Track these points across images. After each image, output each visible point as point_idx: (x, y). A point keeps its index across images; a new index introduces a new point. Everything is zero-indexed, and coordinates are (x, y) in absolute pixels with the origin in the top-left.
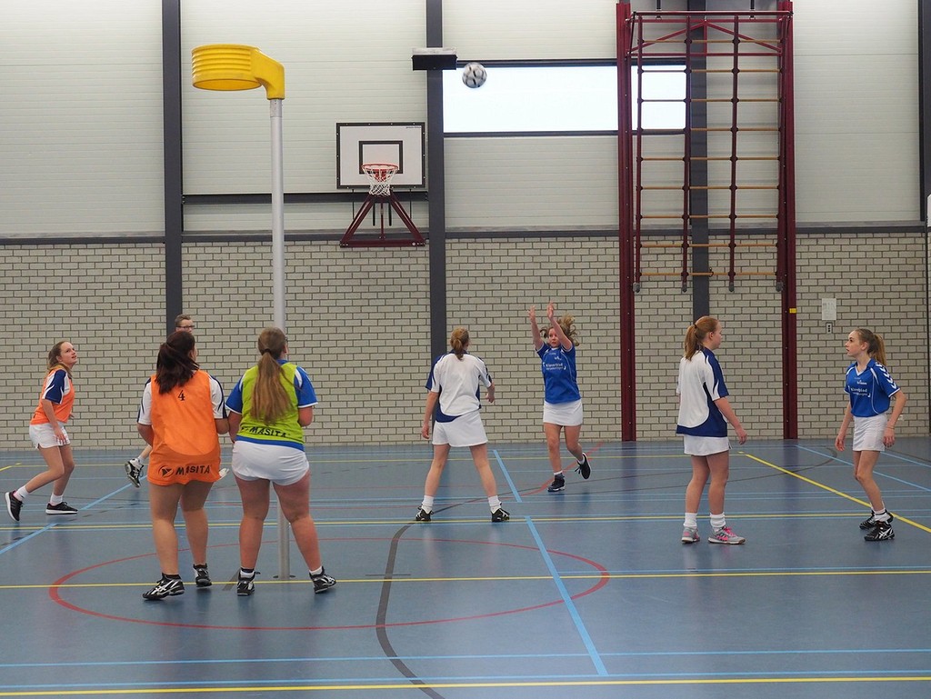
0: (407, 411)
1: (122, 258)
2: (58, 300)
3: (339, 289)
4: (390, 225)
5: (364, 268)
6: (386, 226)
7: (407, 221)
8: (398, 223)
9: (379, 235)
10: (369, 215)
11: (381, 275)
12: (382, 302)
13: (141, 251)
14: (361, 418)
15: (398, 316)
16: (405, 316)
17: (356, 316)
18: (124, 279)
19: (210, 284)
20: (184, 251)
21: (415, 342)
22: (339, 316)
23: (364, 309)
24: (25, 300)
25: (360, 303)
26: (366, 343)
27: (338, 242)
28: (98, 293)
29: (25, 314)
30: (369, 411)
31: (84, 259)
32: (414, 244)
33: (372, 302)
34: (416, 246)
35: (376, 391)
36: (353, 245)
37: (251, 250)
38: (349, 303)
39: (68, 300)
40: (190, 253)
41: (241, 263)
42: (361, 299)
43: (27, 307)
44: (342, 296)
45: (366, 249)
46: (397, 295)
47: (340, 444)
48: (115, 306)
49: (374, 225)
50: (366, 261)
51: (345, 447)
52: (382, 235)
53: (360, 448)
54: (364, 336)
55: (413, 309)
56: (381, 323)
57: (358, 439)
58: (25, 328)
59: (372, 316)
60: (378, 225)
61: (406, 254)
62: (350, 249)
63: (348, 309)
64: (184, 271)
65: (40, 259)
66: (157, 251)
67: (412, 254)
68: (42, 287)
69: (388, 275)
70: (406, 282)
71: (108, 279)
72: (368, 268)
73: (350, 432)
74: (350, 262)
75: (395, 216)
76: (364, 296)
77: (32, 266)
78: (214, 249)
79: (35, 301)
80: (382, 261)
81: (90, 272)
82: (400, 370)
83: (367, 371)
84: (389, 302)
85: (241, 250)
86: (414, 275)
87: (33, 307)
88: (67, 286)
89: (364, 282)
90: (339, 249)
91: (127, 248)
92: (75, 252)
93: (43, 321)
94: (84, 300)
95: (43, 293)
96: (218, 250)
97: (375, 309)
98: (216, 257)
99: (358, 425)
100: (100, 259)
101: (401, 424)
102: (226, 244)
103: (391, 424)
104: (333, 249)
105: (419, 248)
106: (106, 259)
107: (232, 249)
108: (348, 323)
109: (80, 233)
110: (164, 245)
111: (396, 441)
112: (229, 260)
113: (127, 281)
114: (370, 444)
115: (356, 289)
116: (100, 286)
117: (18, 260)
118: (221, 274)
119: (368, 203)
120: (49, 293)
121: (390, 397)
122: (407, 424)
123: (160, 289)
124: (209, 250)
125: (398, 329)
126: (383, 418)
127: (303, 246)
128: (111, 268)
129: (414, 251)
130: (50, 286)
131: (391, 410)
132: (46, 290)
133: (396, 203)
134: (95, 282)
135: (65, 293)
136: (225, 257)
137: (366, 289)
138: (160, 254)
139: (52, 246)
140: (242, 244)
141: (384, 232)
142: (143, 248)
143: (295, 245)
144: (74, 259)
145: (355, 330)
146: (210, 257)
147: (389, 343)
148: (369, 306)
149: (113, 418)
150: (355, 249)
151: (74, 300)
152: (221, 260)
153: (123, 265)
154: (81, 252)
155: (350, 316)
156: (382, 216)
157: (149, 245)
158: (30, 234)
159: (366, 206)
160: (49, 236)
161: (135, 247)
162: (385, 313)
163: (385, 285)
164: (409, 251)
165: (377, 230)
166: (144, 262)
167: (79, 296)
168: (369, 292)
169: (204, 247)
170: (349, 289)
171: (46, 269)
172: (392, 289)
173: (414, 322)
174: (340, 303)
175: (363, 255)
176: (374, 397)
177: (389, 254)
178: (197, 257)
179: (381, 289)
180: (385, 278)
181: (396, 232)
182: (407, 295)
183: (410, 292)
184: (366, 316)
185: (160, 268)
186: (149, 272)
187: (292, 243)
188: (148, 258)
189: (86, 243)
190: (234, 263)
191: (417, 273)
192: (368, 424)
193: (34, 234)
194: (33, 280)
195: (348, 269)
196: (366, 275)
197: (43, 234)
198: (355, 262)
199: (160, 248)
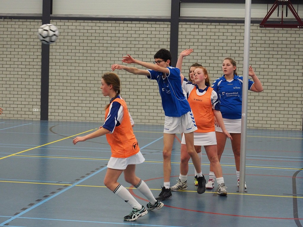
0: (290, 113)
1: (149, 29)
2: (117, 49)
3: (258, 49)
4: (287, 16)
5: (271, 39)
6: (284, 17)
7: (295, 14)
8: (291, 16)
9: (280, 22)
10: (276, 11)
11: (280, 42)
12: (280, 56)
13: (158, 26)
14: (265, 115)
15: (288, 64)
16: (291, 64)
17: (266, 63)
18: (149, 39)
19: (192, 44)
20: (180, 26)
21: (296, 78)
22: (257, 63)
23: (270, 60)
24: (101, 48)
25: (268, 56)
26: (270, 77)
27: (259, 25)
28: (136, 46)
29: (101, 55)
30: (270, 112)
31: (130, 29)
32: (298, 27)
33: (275, 56)
34: (299, 28)
35: (274, 102)
36: (266, 26)
37: (214, 27)
38: (263, 56)
39: (121, 49)
40: (183, 28)
41: (208, 34)
42: (269, 54)
43: (101, 52)
44: (259, 52)
45: (273, 28)
46: (288, 53)
47: (254, 128)
48: (144, 53)
49: (278, 16)
50: (272, 35)
51: (257, 129)
52: (282, 21)
53: (264, 130)
54: (270, 74)
55: (296, 60)
56: (279, 67)
57: (264, 126)
58: (100, 62)
59: (274, 63)
60: (280, 17)
61: (294, 32)
62: (264, 28)
63: (262, 59)
64: (179, 37)
65: (109, 28)
66: (166, 26)
67: (297, 32)
68: (109, 42)
69: (284, 42)
70: (293, 46)
71: (142, 39)
72: (274, 39)
73: (260, 122)
74: (264, 35)
75: (290, 12)
76: (271, 53)
77: (105, 31)
78: (195, 26)
79: (105, 48)
80: (281, 35)
81: (133, 36)
82: (287, 92)
83: (270, 91)
84: (284, 56)
85: (209, 27)
86: (298, 43)
87: (105, 52)
88: (121, 42)
89: (271, 46)
90: (259, 28)
91: (152, 24)
92: (126, 25)
93: (109, 59)
94: (129, 49)
95: (109, 45)
96: (197, 26)
97: (276, 60)
98: (196, 30)
99: (264, 119)
100: (138, 29)
101: (286, 119)
102: (201, 23)
103: (281, 119)
104: (256, 28)
105: (301, 29)
106: (141, 29)
107: (204, 26)
108: (262, 66)
109: (128, 16)
110: (170, 23)
111: (283, 128)
112: (202, 32)
113: (151, 41)
114: (270, 129)
115: (266, 49)
116: (137, 42)
117: (98, 28)
118: (198, 39)
119: (275, 5)
120: (113, 45)
121: (282, 105)
122: (290, 120)
123: (167, 45)
124: (192, 26)
125: (288, 71)
126: (277, 116)
127: (241, 26)
128: (143, 34)
129: (298, 30)
130: (113, 42)
131: (281, 112)
132: (111, 44)
133: (290, 5)
134: (135, 41)
135: (120, 46)
136: (200, 30)
137: (272, 49)
138: (168, 27)
139: (115, 21)
140: (210, 24)
141: (283, 20)
142: (160, 24)
143: (236, 25)
144: (125, 29)
145: (265, 70)
146: (193, 30)
147: (282, 77)
148: (273, 58)
149: (141, 109)
150: (267, 28)
151: (124, 49)
152: (198, 32)
153: (149, 33)
154: (129, 25)
155: (262, 63)
156: (282, 12)
157: (163, 23)
158: (104, 15)
159: (274, 6)
160: (113, 17)
161: (156, 24)
162: (281, 62)
163: (282, 48)
164: (296, 30)
165: (279, 19)
166: (160, 31)
167: (127, 47)
168: (273, 51)
169: (190, 25)
170: (263, 49)
171: (111, 33)
172: (286, 50)
173: (296, 67)
174: (258, 56)
175: (271, 32)
176: (273, 105)
177: (285, 32)
178: (186, 30)
179: (280, 49)
180: (282, 44)
181: (289, 20)
182: (293, 53)
183: (295, 52)
184: (271, 63)
185: (167, 34)
186: (162, 36)
187: (235, 24)
188: (162, 29)
189: (124, 21)
190: (205, 34)
191: (299, 42)
192: (269, 119)
193: (106, 15)
194: (105, 38)
195: (263, 38)
196: (272, 42)
197: (110, 15)
198: (267, 35)
199: (168, 24)
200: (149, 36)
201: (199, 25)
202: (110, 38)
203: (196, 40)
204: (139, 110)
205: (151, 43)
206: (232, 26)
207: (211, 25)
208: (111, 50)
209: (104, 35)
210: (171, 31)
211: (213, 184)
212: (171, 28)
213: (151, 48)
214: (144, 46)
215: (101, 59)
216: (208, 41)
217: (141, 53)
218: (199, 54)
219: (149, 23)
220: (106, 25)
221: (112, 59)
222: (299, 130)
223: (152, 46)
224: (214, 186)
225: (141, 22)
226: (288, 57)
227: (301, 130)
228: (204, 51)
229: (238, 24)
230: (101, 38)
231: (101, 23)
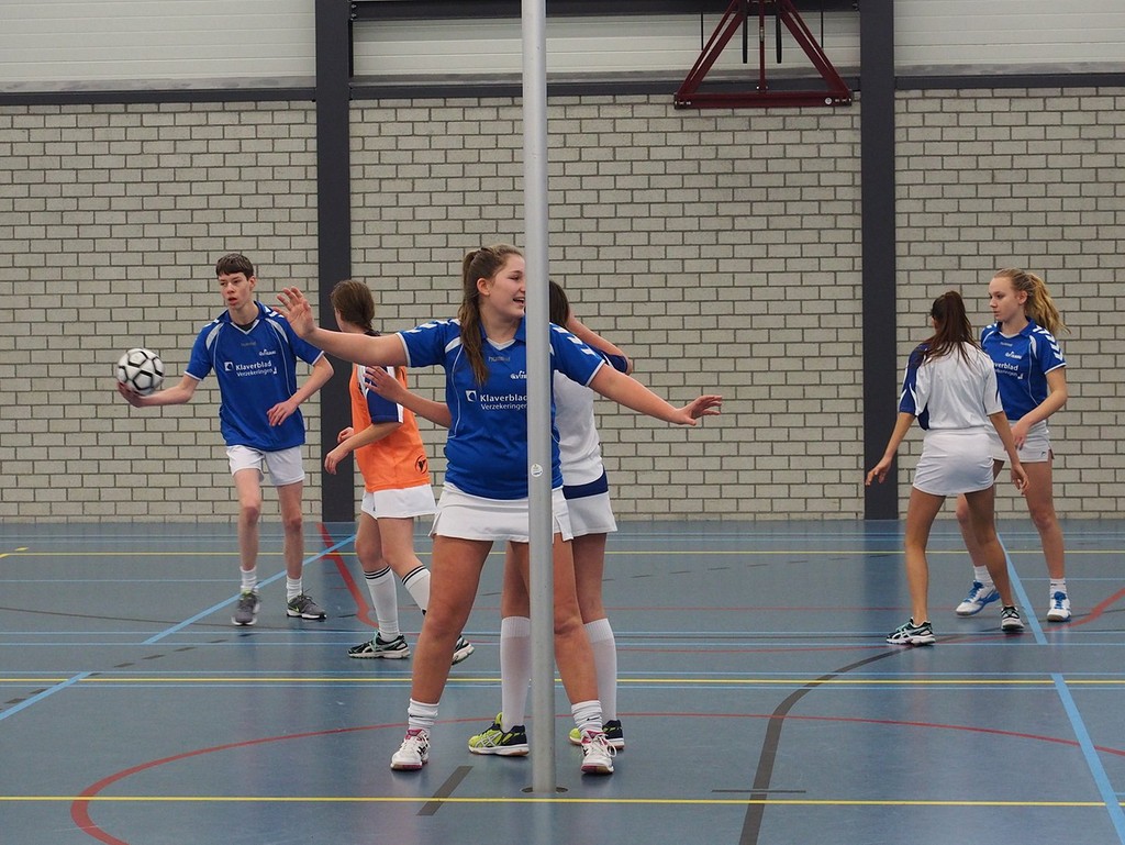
0: (813, 449)
1: (230, 132)
2: (102, 218)
3: (672, 196)
4: (779, 61)
5: (723, 152)
6: (771, 63)
7: (814, 52)
8: (795, 58)
9: (757, 83)
10: (735, 42)
11: (760, 166)
12: (761, 223)
13: (267, 118)
14: (715, 464)
15: (795, 250)
16: (808, 251)
17: (706, 252)
18: (233, 174)
19: (407, 186)
20: (354, 116)
21: (829, 307)
22: (672, 253)
23: (724, 238)
24: (36, 218)
25: (714, 224)
26: (727, 307)
27: (670, 98)
28: (182, 203)
29: (37, 247)
30: (732, 449)
31: (153, 134)
32: (828, 101)
33: (739, 223)
34: (833, 105)
35: (747, 407)
36: (701, 103)
37: (491, 114)
38: (692, 224)
39: (120, 217)
40: (368, 123)
41: (470, 142)
42: (717, 215)
43: (40, 232)
45: (729, 111)
46: (792, 208)
47: (672, 517)
48: (215, 230)
49: (745, 61)
50: (727, 138)
51: (683, 523)
52: (763, 82)
53: (712, 525)
54: (724, 294)
55: (826, 236)
56: (759, 265)
57: (711, 506)
58: (36, 274)
59: (740, 251)
60: (754, 63)
61: (812, 122)
62: (694, 113)
63: (690, 238)
64: (354, 158)
65: (67, 135)
66: (299, 117)
67: (825, 122)
68: (69, 190)
69: (774, 166)
70: (811, 179)
71: (201, 175)
72: (733, 152)
73: (693, 492)
74: (694, 139)
75: (789, 42)
76: (724, 209)
77: (50, 149)
78: (415, 112)
79: (56, 218)
80: (761, 137)
81: (165, 161)
82: (797, 364)
83: (729, 365)
84: (775, 222)
85: (470, 114)
86: (828, 165)
87: (52, 232)
88: (119, 190)
89: (723, 181)
90: (672, 112)
91: (240, 112)
92: (134, 120)
93: (71, 259)
94: (152, 217)
95: (72, 204)
96: (424, 115)
97: (746, 237)
98: (420, 129)
99: (710, 478)
100: (185, 133)
101: (800, 477)
102: (440, 102)
103: (778, 477)
104: (660, 111)
105: (839, 111)
106: (198, 132)
107: (451, 112)
108: (691, 266)
109: (145, 81)
110: (313, 105)
111: (789, 513)
112: (446, 135)
113: (240, 180)
114: (734, 517)
115: (706, 196)
116: (185, 188)
117: (22, 136)
118: (430, 164)
119: (732, 16)
120: (83, 204)
121: (777, 421)
122: (812, 477)
123: (307, 195)
124: (405, 115)
125: (794, 279)
126: (762, 463)
127: (599, 105)
128: (208, 153)
129: (828, 115)
130: (85, 190)
131: (778, 448)
132: (77, 198)
133: (791, 14)
134: (175, 181)
135: (116, 204)
136: (437, 128)
137: (728, 195)
138: (305, 123)
139: (90, 106)
140: (474, 101)
141: (766, 77)
142: (273, 111)
143: (580, 104)
144: (133, 134)
145: (705, 280)
146: (408, 129)
147: (774, 307)
148: (733, 230)
149: (211, 459)
150: (705, 112)
151: (133, 217)
152: (430, 136)
153: (233, 146)
154: (148, 119)
155: (693, 252)
156: (762, 43)
157: (284, 104)
158: (45, 83)
159: (728, 22)
160: (84, 86)
161: (256, 110)
162: (767, 244)
163: (767, 188)
164: (818, 116)
165: (752, 72)
166: (273, 139)
167: (143, 210)
168: (733, 201)
169: (396, 108)
170: (692, 196)
171: (77, 155)
172: (783, 194)
173: (827, 264)
174: (673, 224)
175: (722, 124)
176: (743, 421)
177: (777, 122)
178: (380, 129)
179: (758, 194)
180: (767, 172)
181: (792, 77)
182: (813, 207)
183: (819, 201)
184: (727, 251)
185: (306, 151)
186: (284, 159)
187: (575, 100)
188: (283, 131)
189: (158, 103)
190: (456, 142)
191: (835, 162)
192: (731, 477)
193: (54, 83)
194: (52, 176)
195: (691, 153)
196: (727, 167)
197: (71, 82)
198: (706, 138)
199: (306, 111)
200: (230, 160)
201: (430, 108)
202: (71, 176)
203: (424, 171)
204: (203, 466)
205: (240, 188)
206: (565, 106)
207: (479, 106)
208: (78, 225)
209: (47, 162)
210: (319, 138)
211: (422, 751)
212: (319, 124)
213: (241, 207)
214: (214, 202)
215: (39, 260)
216: (472, 170)
217: (202, 230)
218: (436, 227)
219: (229, 106)
220: (53, 121)
221: (84, 259)
222: (853, 516)
223: (247, 202)
224: (426, 757)
225: (196, 106)
226: (795, 222)
227: (861, 516)
228: (455, 213)
229: (586, 99)
230: (38, 177)
231: (34, 114)
